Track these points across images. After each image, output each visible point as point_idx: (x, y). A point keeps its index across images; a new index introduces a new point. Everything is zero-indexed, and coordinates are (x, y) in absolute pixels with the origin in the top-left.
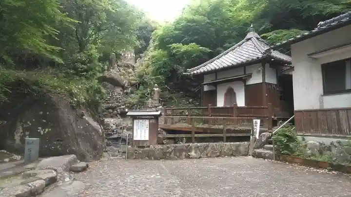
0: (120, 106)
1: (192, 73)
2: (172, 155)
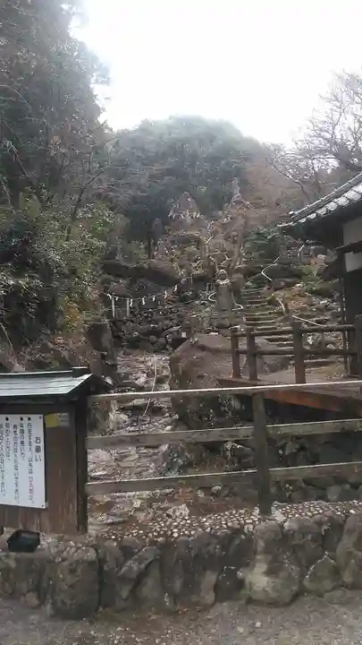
0: (172, 327)
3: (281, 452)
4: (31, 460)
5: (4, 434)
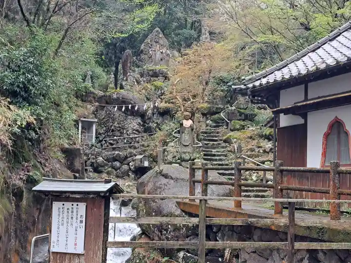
0: (136, 155)
1: (251, 86)
3: (220, 259)
4: (76, 228)
5: (61, 213)
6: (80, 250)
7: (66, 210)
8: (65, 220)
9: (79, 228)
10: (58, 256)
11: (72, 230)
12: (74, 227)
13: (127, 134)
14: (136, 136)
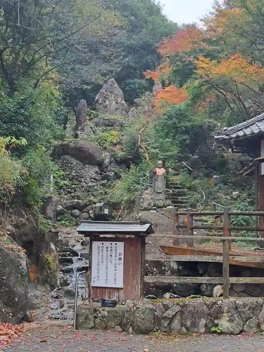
1: (234, 136)
2: (176, 324)
4: (116, 264)
5: (101, 251)
6: (120, 284)
7: (105, 249)
8: (104, 257)
9: (118, 264)
10: (99, 290)
11: (111, 267)
12: (113, 263)
13: (86, 183)
14: (94, 184)
